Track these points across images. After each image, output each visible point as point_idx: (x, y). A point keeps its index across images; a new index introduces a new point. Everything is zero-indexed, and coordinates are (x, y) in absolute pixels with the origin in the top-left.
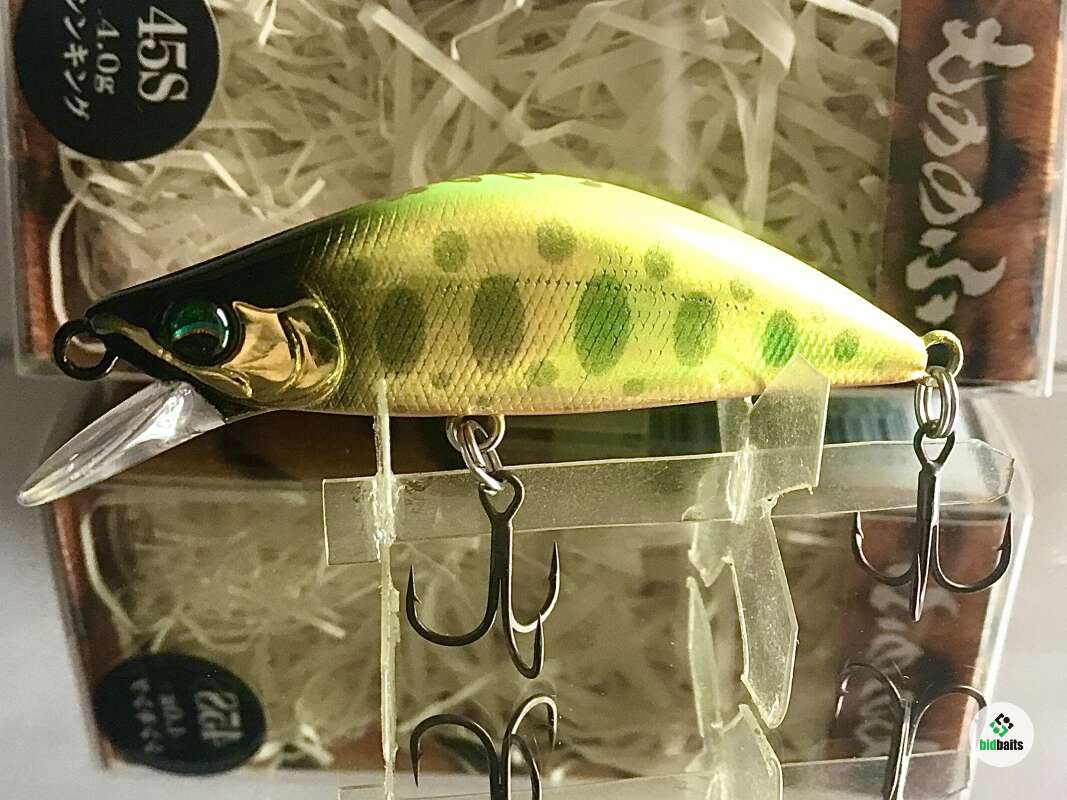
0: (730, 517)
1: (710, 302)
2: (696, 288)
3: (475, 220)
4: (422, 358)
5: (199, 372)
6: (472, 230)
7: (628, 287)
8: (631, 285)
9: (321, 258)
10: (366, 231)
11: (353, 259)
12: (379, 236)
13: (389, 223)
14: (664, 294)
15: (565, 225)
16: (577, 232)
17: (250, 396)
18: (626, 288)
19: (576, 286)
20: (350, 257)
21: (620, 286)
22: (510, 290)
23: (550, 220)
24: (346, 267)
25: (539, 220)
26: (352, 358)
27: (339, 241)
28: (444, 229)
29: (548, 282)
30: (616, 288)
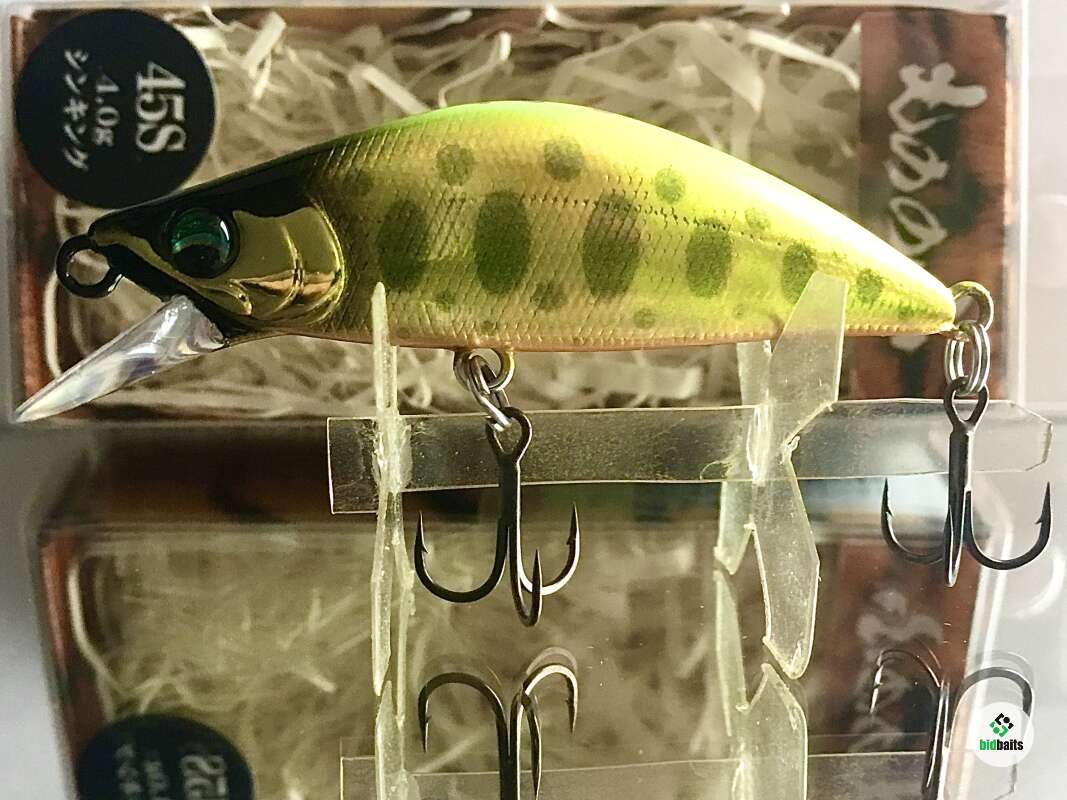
0: (751, 477)
1: (724, 228)
2: (710, 215)
3: (481, 135)
4: (425, 276)
5: (198, 284)
6: (478, 145)
7: (638, 208)
8: (640, 206)
9: (324, 168)
10: (371, 143)
11: (356, 170)
12: (383, 148)
13: (394, 137)
14: (676, 217)
15: (573, 143)
16: (585, 151)
17: (249, 312)
18: (636, 210)
19: (584, 204)
20: (353, 168)
21: (630, 206)
22: (516, 205)
23: (557, 139)
24: (348, 177)
25: (546, 138)
26: (353, 271)
27: (343, 153)
28: (448, 143)
29: (555, 199)
30: (625, 209)
